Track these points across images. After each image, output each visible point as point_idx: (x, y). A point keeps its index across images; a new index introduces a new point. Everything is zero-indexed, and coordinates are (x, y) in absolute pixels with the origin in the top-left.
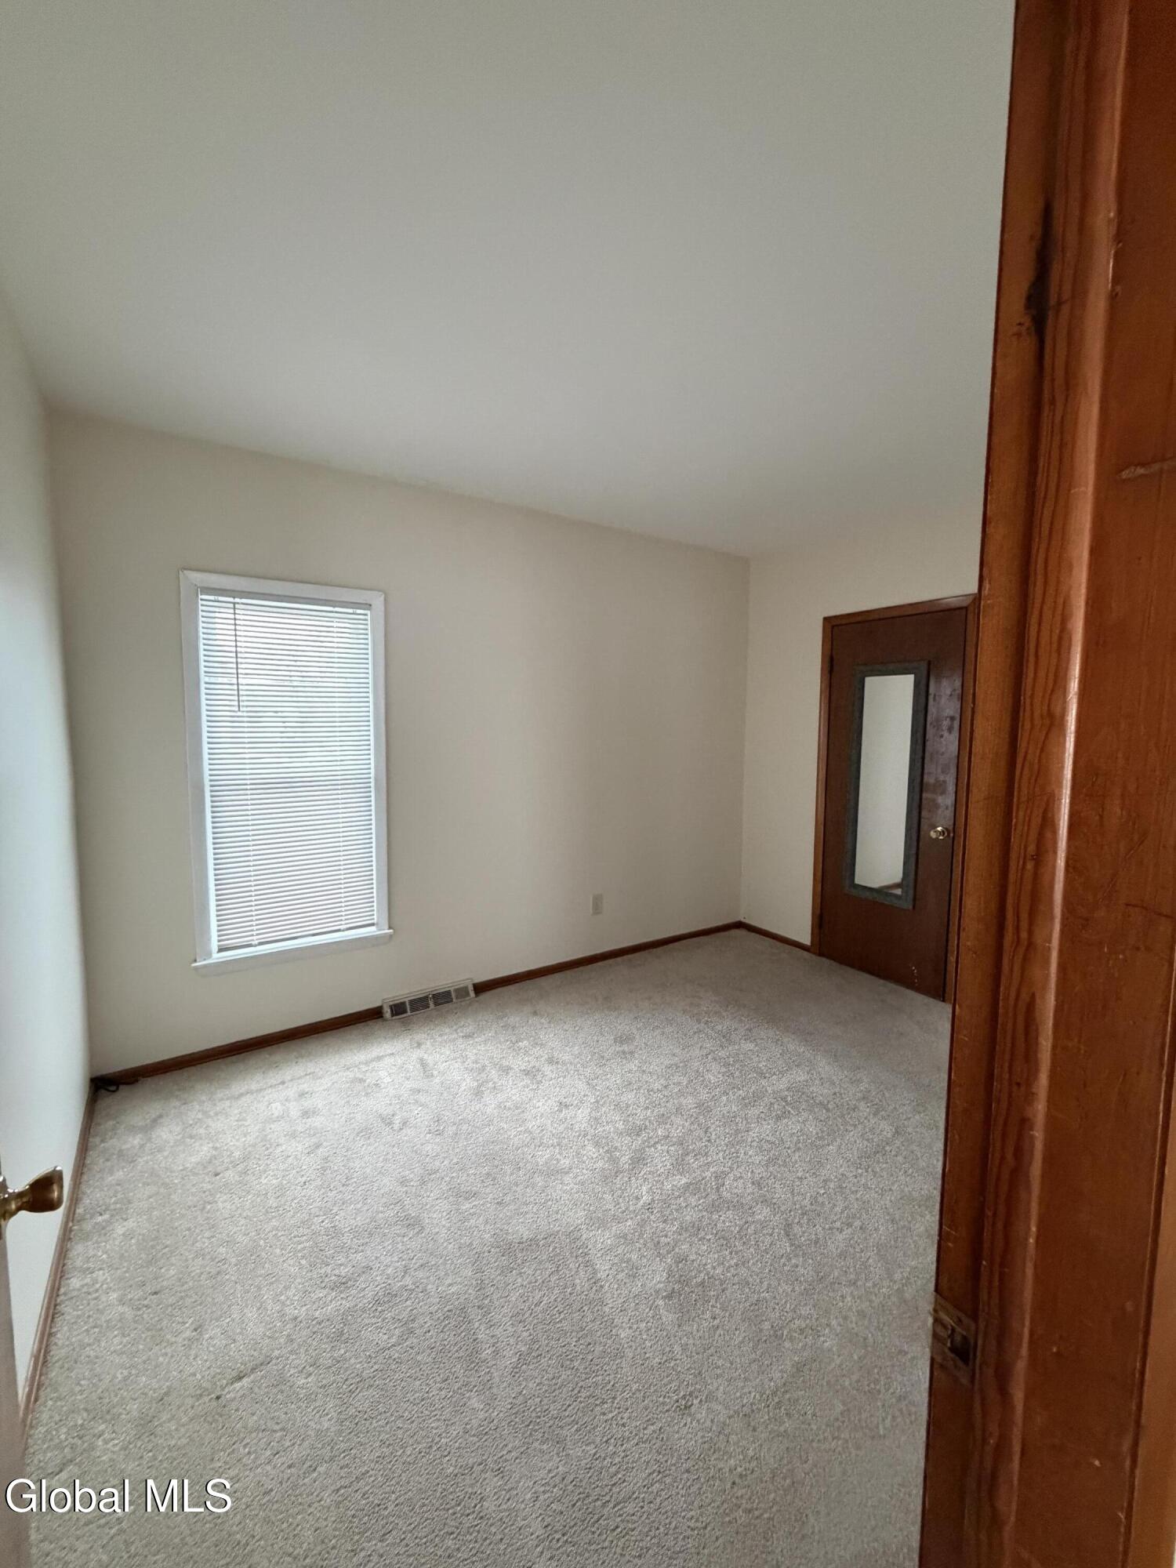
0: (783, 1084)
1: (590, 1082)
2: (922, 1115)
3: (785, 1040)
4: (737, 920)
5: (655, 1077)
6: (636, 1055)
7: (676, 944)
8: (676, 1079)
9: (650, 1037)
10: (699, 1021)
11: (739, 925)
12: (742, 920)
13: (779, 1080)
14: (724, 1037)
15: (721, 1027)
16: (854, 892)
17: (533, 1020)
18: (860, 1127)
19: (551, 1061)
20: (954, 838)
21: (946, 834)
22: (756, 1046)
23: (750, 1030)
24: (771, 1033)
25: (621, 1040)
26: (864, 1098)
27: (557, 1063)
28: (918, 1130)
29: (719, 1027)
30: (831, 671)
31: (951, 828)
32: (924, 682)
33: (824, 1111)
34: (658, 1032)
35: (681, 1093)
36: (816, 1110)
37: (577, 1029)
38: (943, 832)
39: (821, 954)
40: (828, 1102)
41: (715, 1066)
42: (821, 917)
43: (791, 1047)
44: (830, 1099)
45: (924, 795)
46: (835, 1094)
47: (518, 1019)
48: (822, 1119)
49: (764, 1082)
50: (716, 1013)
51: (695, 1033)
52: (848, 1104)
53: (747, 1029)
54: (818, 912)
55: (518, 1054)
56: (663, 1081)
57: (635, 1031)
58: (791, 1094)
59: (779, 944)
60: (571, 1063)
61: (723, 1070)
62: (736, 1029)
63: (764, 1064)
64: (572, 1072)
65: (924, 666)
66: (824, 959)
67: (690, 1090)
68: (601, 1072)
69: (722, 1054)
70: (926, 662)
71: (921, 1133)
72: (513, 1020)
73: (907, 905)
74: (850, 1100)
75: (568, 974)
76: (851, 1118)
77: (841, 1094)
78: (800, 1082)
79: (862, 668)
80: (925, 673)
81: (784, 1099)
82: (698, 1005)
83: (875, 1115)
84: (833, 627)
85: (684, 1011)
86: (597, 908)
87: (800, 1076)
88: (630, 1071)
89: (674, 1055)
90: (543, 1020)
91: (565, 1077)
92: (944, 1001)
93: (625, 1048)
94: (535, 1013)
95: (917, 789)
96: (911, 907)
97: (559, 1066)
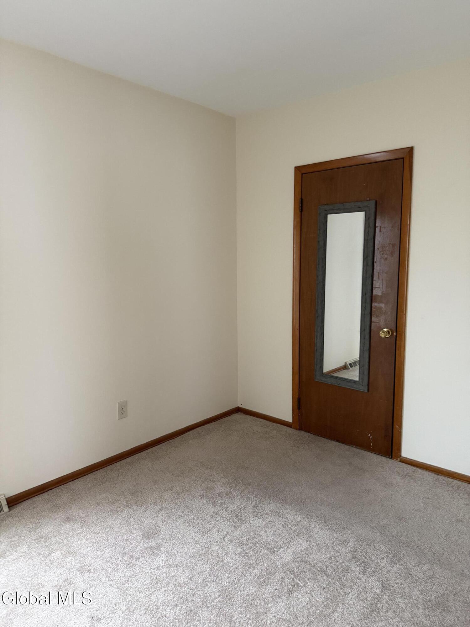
0: (288, 558)
1: (121, 586)
2: (398, 565)
3: (284, 512)
4: (237, 406)
5: (180, 570)
6: (163, 549)
7: (190, 433)
8: (200, 568)
9: (175, 527)
10: (214, 504)
11: (238, 410)
12: (241, 406)
13: (285, 552)
14: (236, 517)
15: (232, 507)
16: (324, 380)
17: (66, 526)
18: (355, 587)
19: (83, 570)
20: (396, 335)
21: (391, 333)
22: (263, 520)
23: (256, 506)
24: (273, 506)
25: (148, 535)
26: (353, 558)
27: (89, 571)
28: (398, 581)
29: (232, 508)
30: (301, 210)
31: (394, 329)
32: (372, 218)
33: (325, 577)
34: (180, 521)
35: (205, 583)
36: (318, 577)
37: (108, 530)
38: (388, 332)
39: (300, 429)
40: (327, 567)
41: (231, 549)
42: (299, 399)
43: (290, 517)
44: (327, 564)
45: (373, 304)
46: (331, 558)
47: (51, 528)
48: (325, 586)
49: (273, 557)
50: (227, 494)
51: (212, 517)
52: (342, 566)
53: (254, 507)
54: (297, 396)
55: (50, 568)
56: (188, 573)
57: (160, 524)
58: (297, 564)
59: (268, 423)
60: (103, 569)
61: (239, 550)
62: (245, 508)
63: (272, 538)
64: (103, 579)
65: (372, 204)
66: (303, 432)
67: (213, 578)
68: (131, 573)
69: (237, 534)
70: (374, 202)
71: (401, 584)
72: (46, 529)
73: (364, 389)
74: (343, 562)
75: (99, 473)
76: (346, 580)
77: (335, 557)
78: (301, 551)
79: (325, 207)
80: (373, 210)
81: (292, 572)
82: (212, 488)
83: (364, 573)
84: (302, 174)
85: (202, 497)
86: (123, 410)
87: (301, 545)
88: (158, 568)
89: (196, 543)
90: (75, 526)
91: (96, 586)
92: (392, 458)
93: (153, 543)
94: (68, 519)
95: (368, 300)
96: (366, 391)
97: (91, 574)
